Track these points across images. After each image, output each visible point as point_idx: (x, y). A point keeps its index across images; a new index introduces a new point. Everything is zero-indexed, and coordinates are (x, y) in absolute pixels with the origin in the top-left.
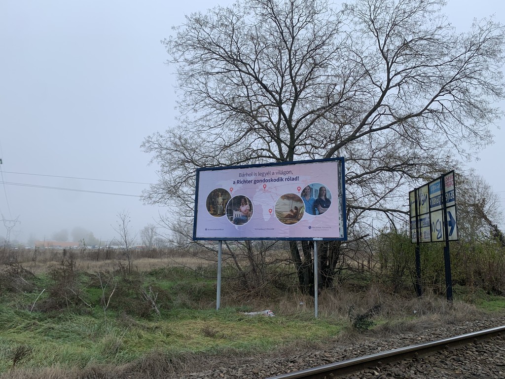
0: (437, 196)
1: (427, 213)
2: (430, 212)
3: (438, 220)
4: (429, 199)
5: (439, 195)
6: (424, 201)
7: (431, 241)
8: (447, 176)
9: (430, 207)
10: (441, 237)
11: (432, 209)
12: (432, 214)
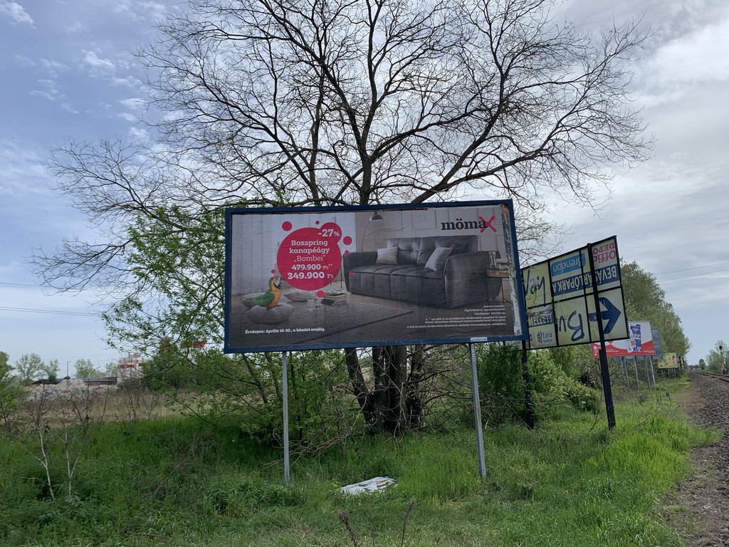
0: (571, 278)
1: (545, 305)
2: (553, 302)
3: (574, 313)
4: (551, 283)
5: (578, 276)
6: (535, 288)
7: (558, 346)
8: (598, 247)
9: (553, 295)
10: (582, 335)
11: (557, 298)
12: (557, 306)
